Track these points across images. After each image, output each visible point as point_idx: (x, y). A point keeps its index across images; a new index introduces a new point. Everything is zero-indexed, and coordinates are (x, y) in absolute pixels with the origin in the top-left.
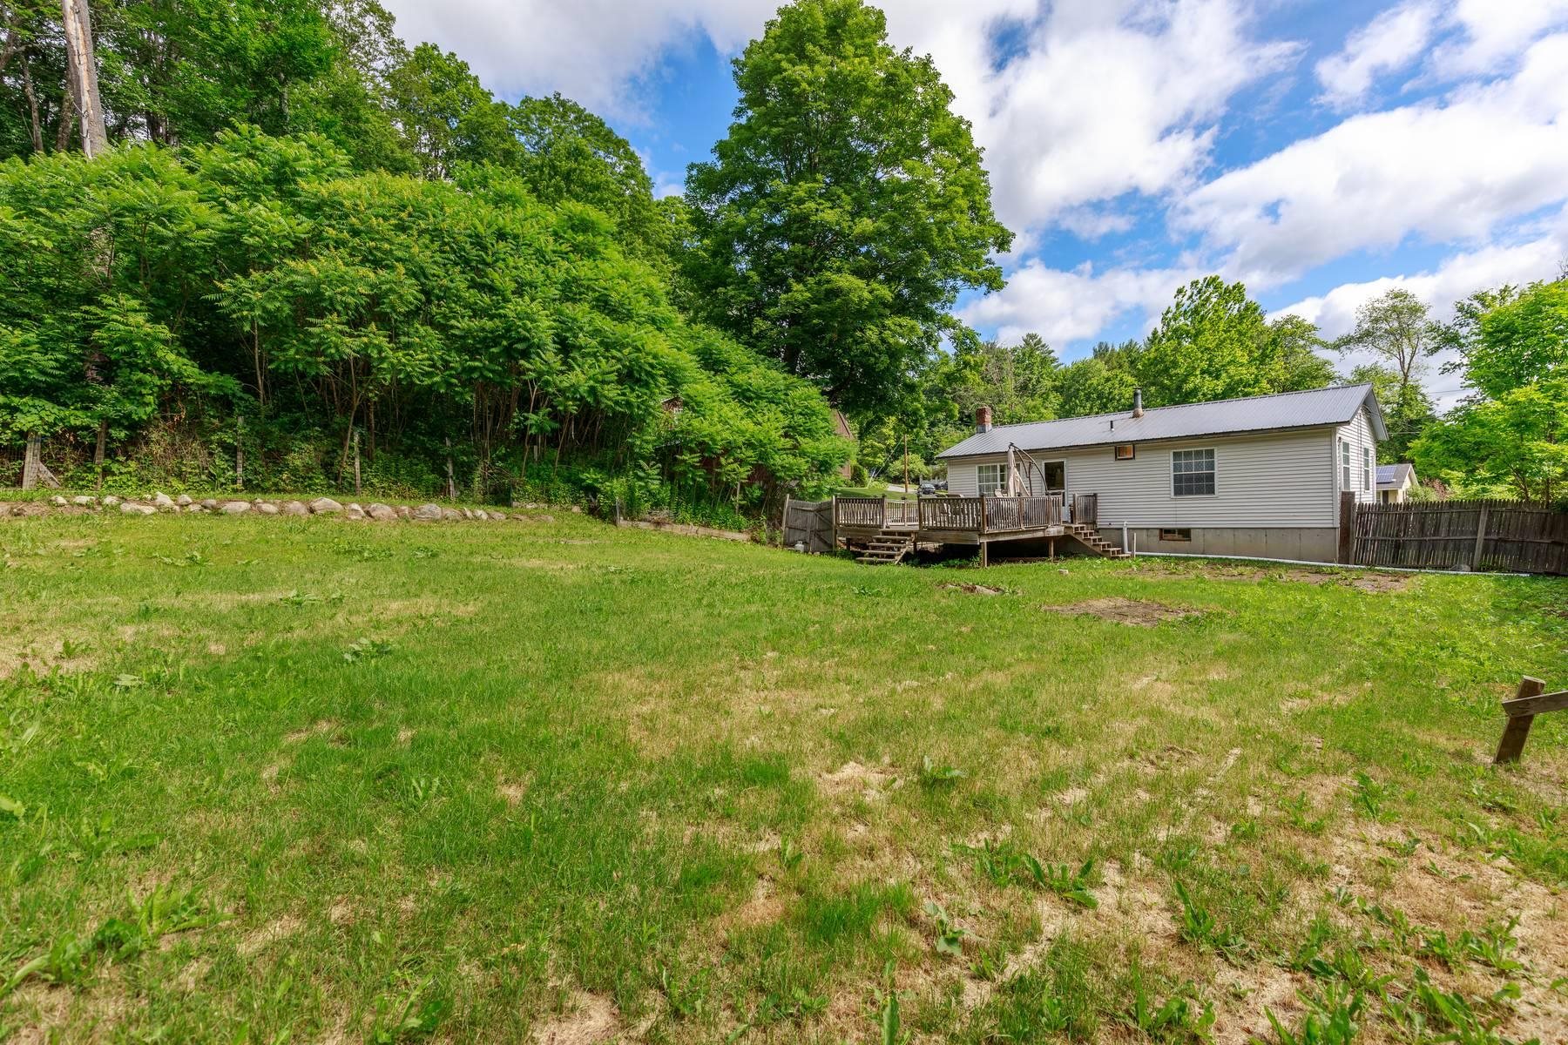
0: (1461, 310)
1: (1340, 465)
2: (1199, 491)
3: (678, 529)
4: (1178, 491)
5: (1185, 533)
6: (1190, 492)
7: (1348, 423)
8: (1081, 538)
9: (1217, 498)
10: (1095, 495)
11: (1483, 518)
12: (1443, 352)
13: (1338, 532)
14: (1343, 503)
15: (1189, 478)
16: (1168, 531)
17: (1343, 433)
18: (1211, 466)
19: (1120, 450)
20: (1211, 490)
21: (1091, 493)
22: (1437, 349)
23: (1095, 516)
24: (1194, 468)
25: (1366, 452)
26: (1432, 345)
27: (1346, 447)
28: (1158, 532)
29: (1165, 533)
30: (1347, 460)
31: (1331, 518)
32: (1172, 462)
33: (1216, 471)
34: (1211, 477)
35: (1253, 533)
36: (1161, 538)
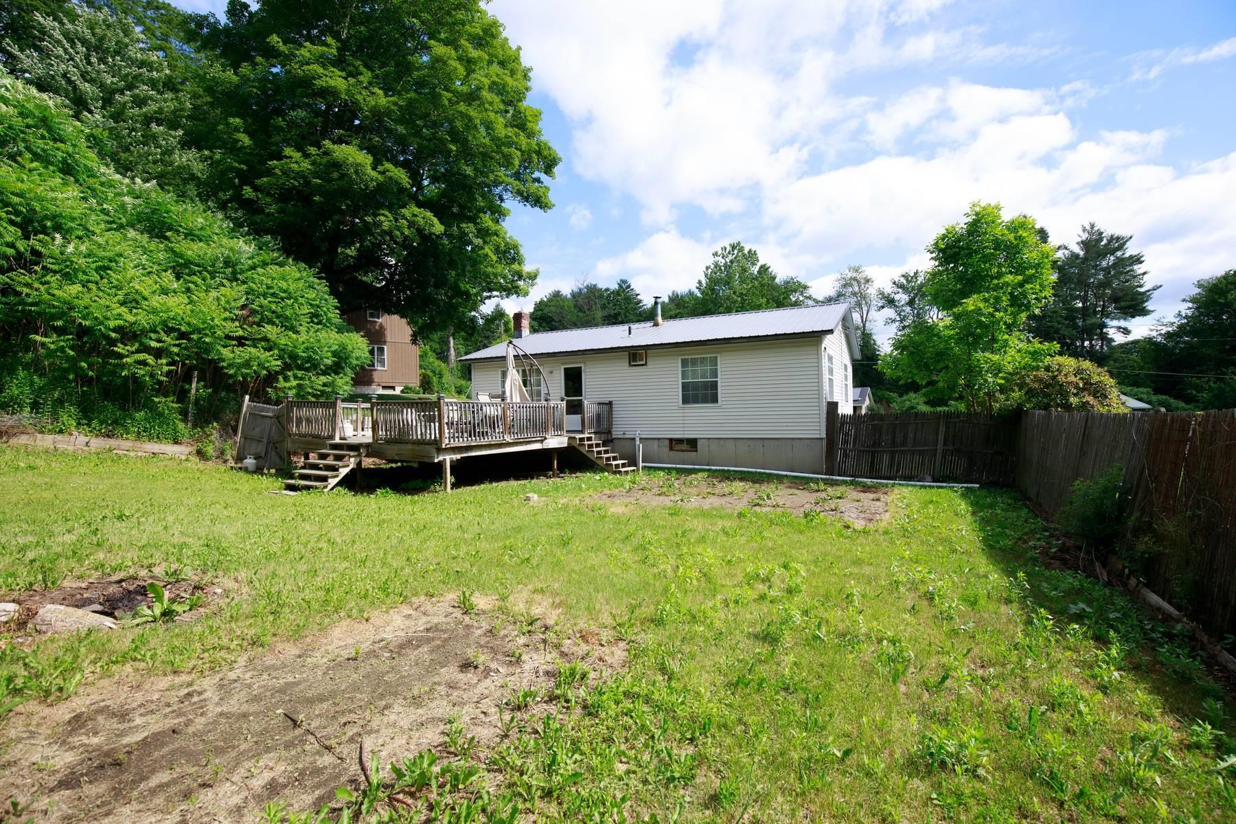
0: (894, 283)
1: (826, 376)
2: (705, 401)
3: (46, 441)
4: (686, 400)
5: (692, 443)
6: (696, 401)
7: (831, 332)
8: (585, 450)
9: (720, 407)
10: (610, 403)
11: (942, 429)
12: (886, 309)
13: (824, 443)
14: (828, 413)
15: (695, 386)
16: (680, 441)
17: (828, 341)
18: (715, 374)
19: (636, 355)
20: (714, 399)
21: (607, 400)
22: (883, 307)
23: (610, 424)
24: (699, 376)
25: (846, 367)
26: (880, 304)
27: (830, 358)
28: (667, 442)
29: (674, 443)
30: (831, 371)
31: (818, 429)
32: (680, 369)
33: (719, 379)
34: (714, 386)
35: (751, 443)
36: (671, 449)
